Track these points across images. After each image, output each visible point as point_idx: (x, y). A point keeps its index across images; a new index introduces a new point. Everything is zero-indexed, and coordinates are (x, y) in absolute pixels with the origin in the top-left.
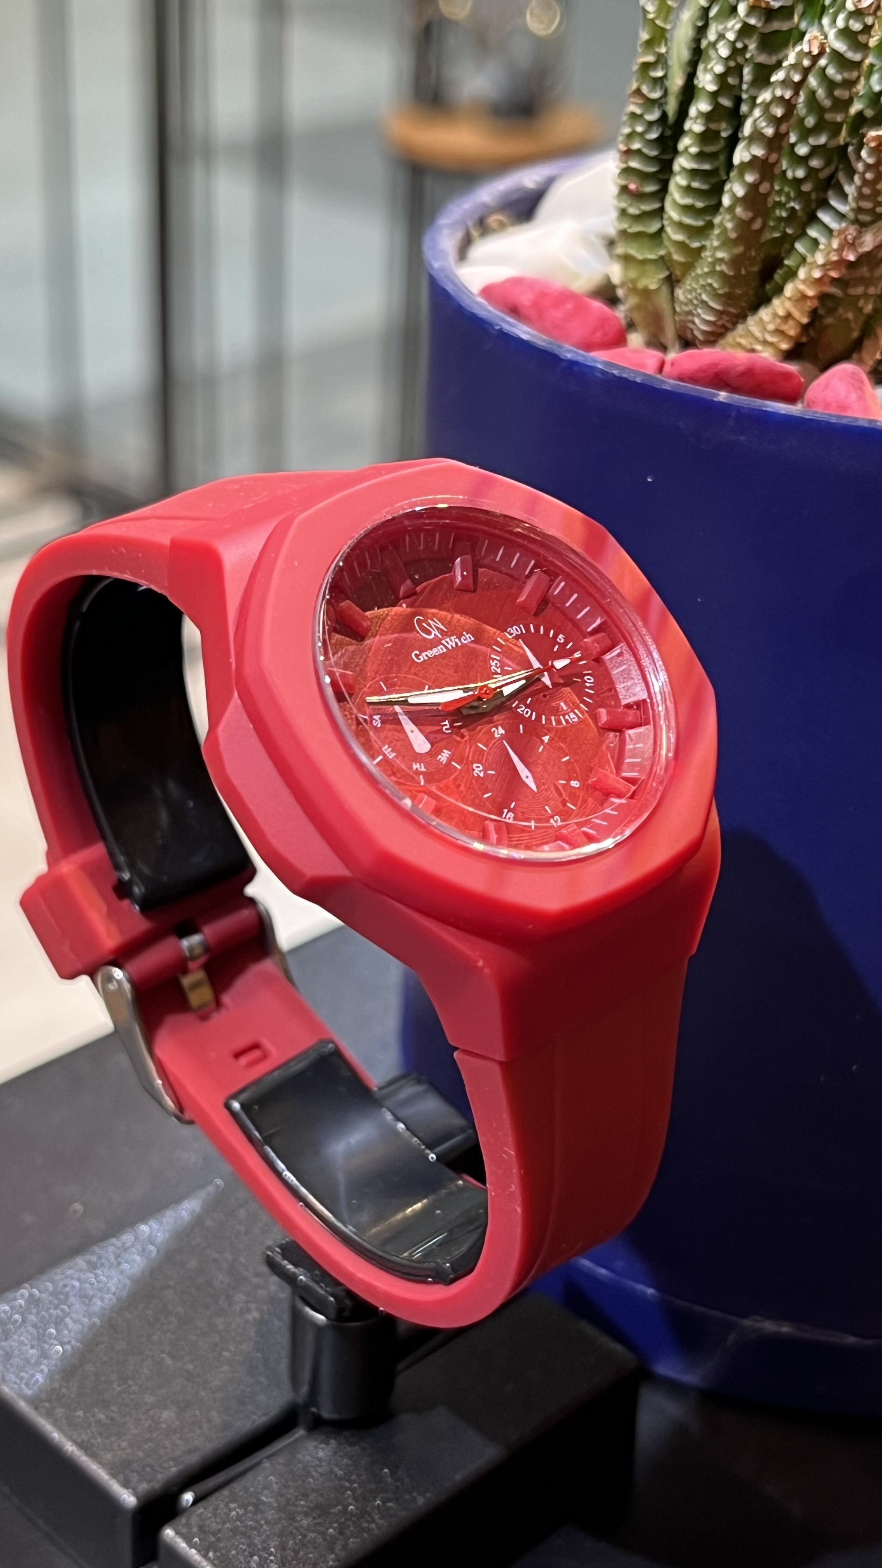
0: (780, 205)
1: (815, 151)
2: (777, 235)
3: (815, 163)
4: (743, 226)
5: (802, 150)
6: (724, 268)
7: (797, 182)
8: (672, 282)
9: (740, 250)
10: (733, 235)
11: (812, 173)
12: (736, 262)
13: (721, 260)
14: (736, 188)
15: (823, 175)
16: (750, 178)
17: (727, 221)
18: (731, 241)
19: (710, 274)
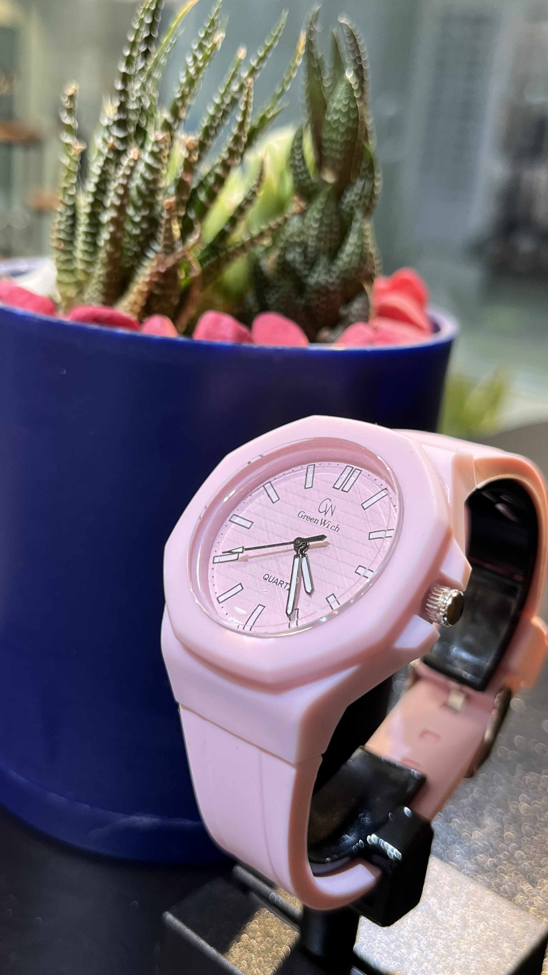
0: (128, 249)
1: (143, 218)
2: (128, 265)
3: (144, 226)
4: (110, 255)
5: (137, 219)
6: (102, 279)
7: (136, 236)
8: (81, 292)
9: (109, 269)
10: (106, 261)
12: (109, 275)
13: (100, 275)
14: (105, 235)
15: (149, 232)
16: (111, 229)
17: (102, 255)
18: (104, 265)
19: (97, 283)
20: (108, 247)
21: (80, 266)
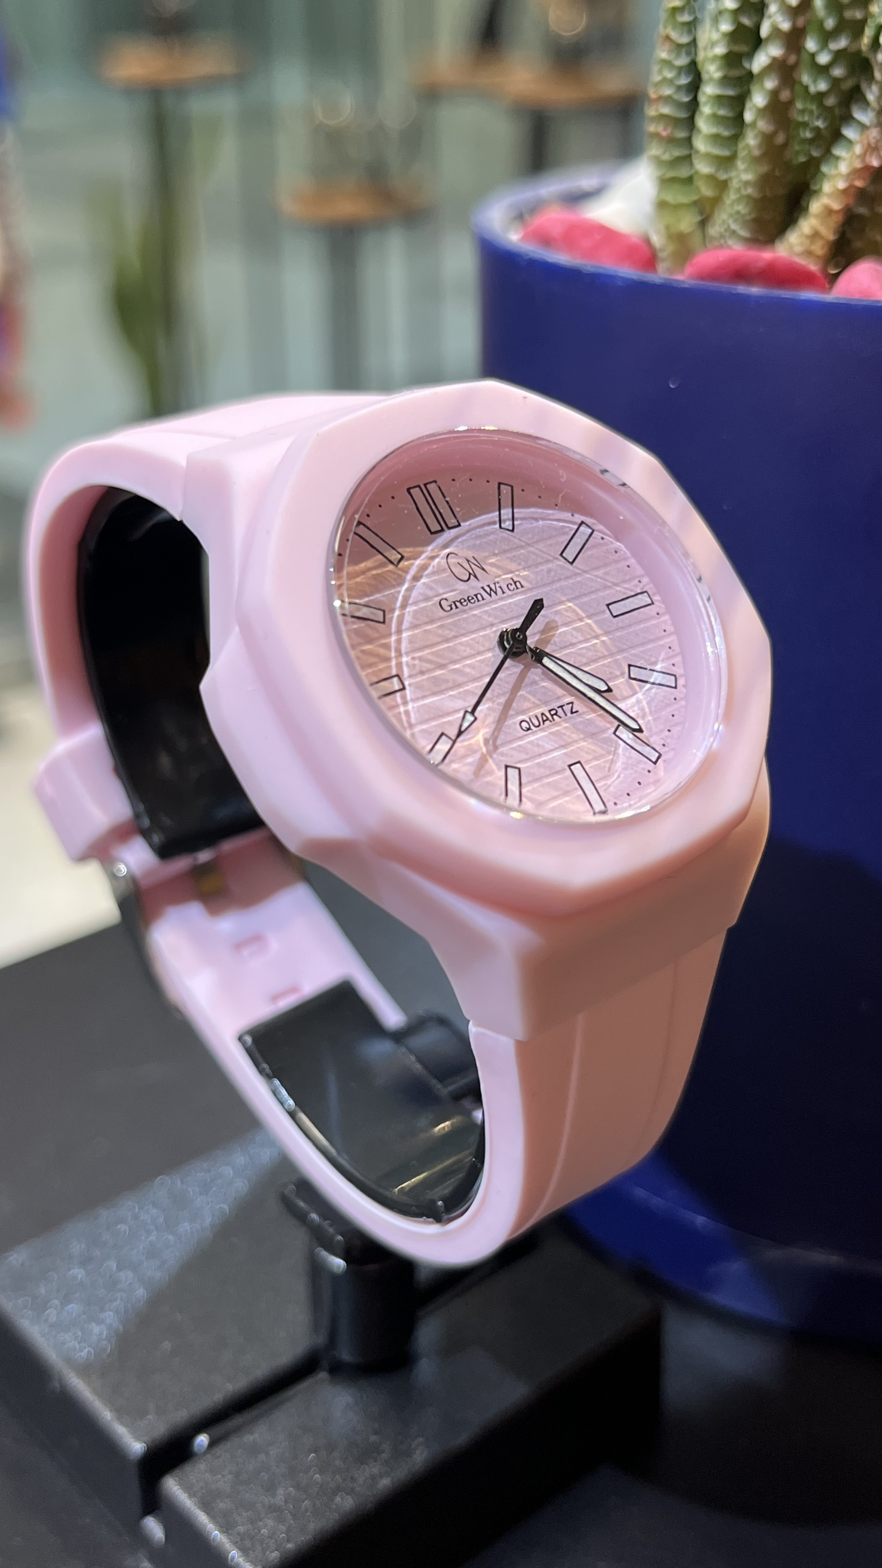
0: (805, 125)
1: (838, 56)
2: (802, 159)
3: (837, 71)
4: (767, 139)
5: (824, 59)
6: (750, 191)
7: (820, 96)
8: (703, 223)
9: (765, 169)
10: (758, 154)
11: (835, 83)
12: (763, 182)
13: (747, 183)
14: (758, 99)
15: (846, 85)
16: (770, 84)
17: (751, 140)
18: (756, 160)
19: (738, 201)
20: (763, 125)
21: (703, 168)
